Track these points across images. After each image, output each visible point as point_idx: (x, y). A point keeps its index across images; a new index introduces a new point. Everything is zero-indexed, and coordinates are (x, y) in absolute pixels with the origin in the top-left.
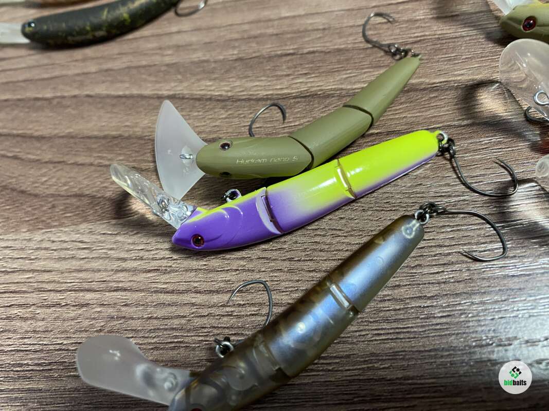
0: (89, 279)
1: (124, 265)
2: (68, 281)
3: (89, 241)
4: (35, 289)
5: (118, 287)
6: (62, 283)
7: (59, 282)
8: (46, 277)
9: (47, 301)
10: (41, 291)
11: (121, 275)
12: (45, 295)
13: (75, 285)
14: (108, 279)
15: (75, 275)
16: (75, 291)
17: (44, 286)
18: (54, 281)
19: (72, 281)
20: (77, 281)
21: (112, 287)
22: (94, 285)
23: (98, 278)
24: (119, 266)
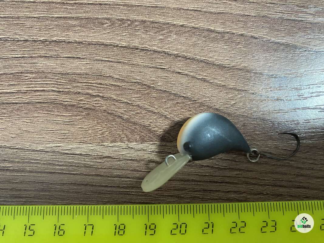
0: (280, 178)
1: (302, 172)
2: (266, 179)
3: (275, 153)
4: (244, 182)
5: (300, 186)
6: (262, 180)
7: (259, 179)
8: (249, 174)
9: (253, 190)
10: (248, 184)
11: (301, 178)
12: (251, 187)
13: (271, 182)
14: (293, 180)
15: (270, 175)
16: (271, 186)
17: (249, 180)
18: (256, 178)
19: (269, 179)
20: (272, 179)
21: (295, 186)
22: (284, 183)
23: (286, 179)
24: (298, 172)
